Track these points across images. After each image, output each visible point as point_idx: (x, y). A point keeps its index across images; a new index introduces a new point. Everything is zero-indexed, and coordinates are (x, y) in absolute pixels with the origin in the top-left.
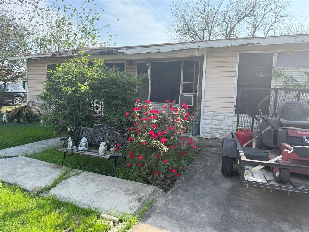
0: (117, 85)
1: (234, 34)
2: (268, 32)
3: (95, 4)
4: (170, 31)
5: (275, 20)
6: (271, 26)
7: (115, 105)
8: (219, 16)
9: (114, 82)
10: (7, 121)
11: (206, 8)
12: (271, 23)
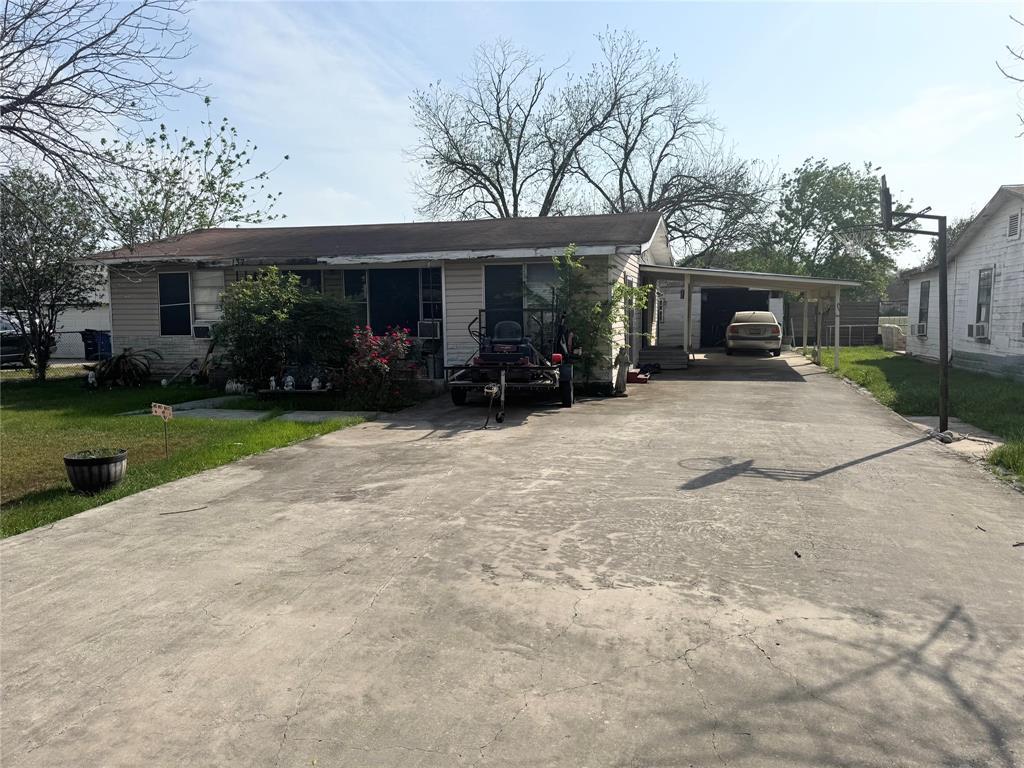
0: (322, 310)
1: (579, 168)
2: (660, 161)
3: (233, 129)
4: (414, 158)
5: (675, 132)
6: (667, 145)
7: (321, 337)
8: (531, 129)
9: (318, 306)
10: (96, 385)
11: (500, 105)
12: (665, 140)
